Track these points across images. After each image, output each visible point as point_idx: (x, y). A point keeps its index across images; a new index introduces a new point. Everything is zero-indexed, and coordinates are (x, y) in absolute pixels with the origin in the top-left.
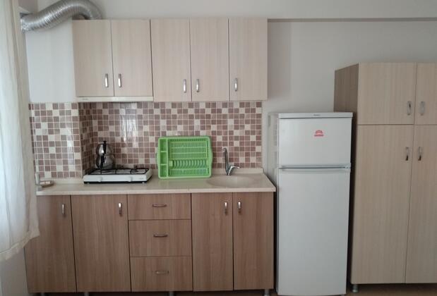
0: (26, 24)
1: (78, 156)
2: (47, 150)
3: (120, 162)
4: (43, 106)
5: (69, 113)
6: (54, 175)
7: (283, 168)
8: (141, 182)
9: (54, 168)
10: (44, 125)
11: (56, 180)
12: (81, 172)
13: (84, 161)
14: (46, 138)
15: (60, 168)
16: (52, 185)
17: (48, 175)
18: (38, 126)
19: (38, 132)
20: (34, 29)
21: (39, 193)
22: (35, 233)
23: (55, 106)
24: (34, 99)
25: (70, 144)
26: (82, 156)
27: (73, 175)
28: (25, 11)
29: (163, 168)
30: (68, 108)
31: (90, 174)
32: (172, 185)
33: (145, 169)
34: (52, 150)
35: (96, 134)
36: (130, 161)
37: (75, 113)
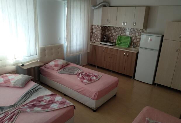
0: (93, 8)
1: (100, 37)
2: (95, 35)
3: (110, 40)
4: (95, 26)
5: (99, 28)
6: (95, 41)
7: (141, 48)
8: (111, 45)
9: (95, 39)
10: (95, 30)
11: (95, 42)
12: (100, 41)
13: (101, 39)
14: (95, 33)
15: (96, 40)
16: (94, 43)
17: (94, 40)
18: (94, 30)
19: (94, 31)
20: (95, 9)
21: (91, 44)
22: (89, 51)
23: (97, 26)
24: (94, 24)
25: (99, 35)
26: (101, 37)
27: (98, 41)
28: (93, 5)
29: (117, 43)
30: (99, 26)
31: (102, 42)
32: (119, 48)
33: (113, 43)
34: (96, 35)
35: (106, 33)
36: (112, 41)
37: (101, 28)
